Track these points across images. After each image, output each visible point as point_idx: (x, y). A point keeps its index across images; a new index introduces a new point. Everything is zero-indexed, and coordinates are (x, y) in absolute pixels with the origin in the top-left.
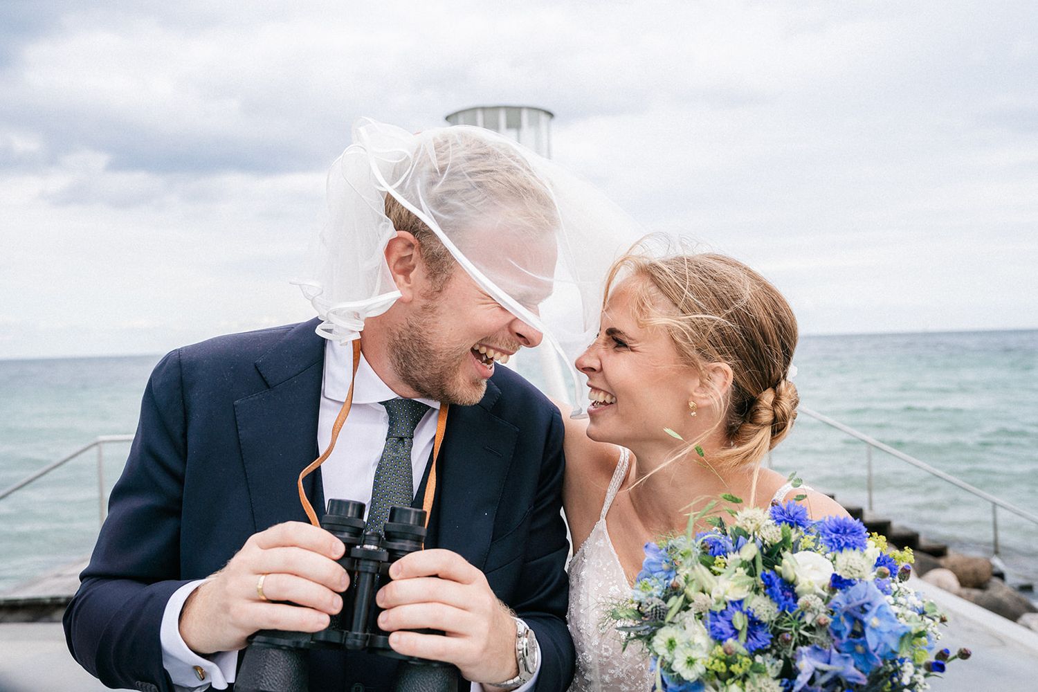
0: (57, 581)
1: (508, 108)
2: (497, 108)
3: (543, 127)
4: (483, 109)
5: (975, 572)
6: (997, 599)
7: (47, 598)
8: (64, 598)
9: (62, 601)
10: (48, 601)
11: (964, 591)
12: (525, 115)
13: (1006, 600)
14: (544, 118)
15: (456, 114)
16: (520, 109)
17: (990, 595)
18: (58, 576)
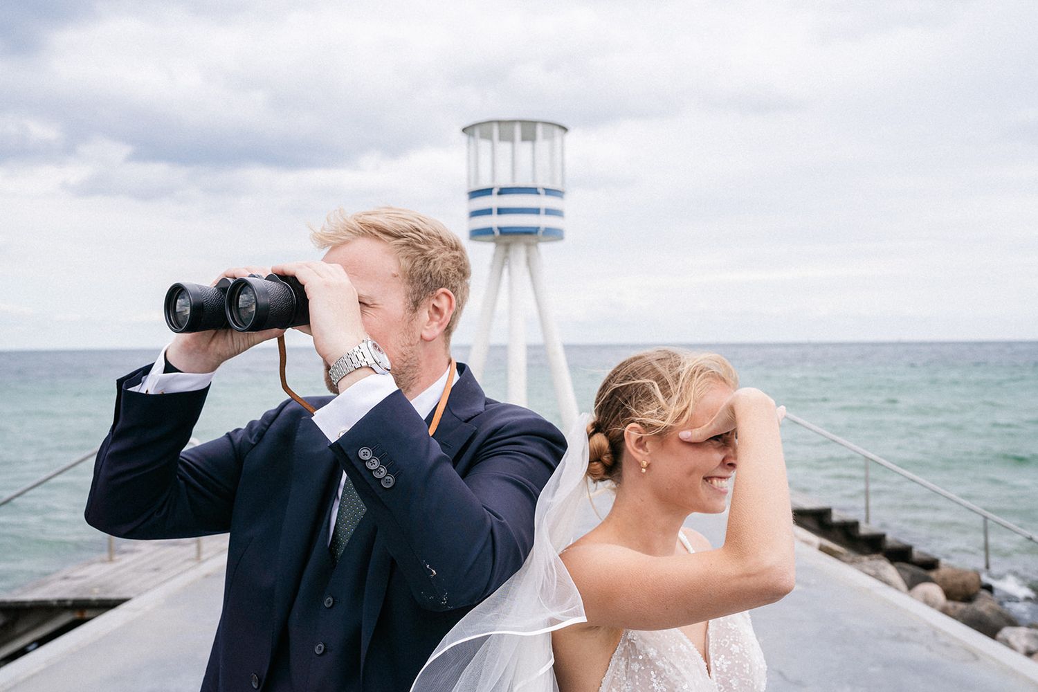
0: (64, 583)
1: (522, 122)
2: (513, 122)
3: (558, 141)
4: (499, 122)
5: (964, 585)
6: (979, 612)
7: (53, 601)
8: (70, 601)
9: (69, 603)
10: (55, 603)
11: (950, 604)
12: (540, 129)
13: (988, 613)
14: (558, 131)
15: (473, 126)
16: (534, 123)
17: (973, 609)
18: (66, 578)
